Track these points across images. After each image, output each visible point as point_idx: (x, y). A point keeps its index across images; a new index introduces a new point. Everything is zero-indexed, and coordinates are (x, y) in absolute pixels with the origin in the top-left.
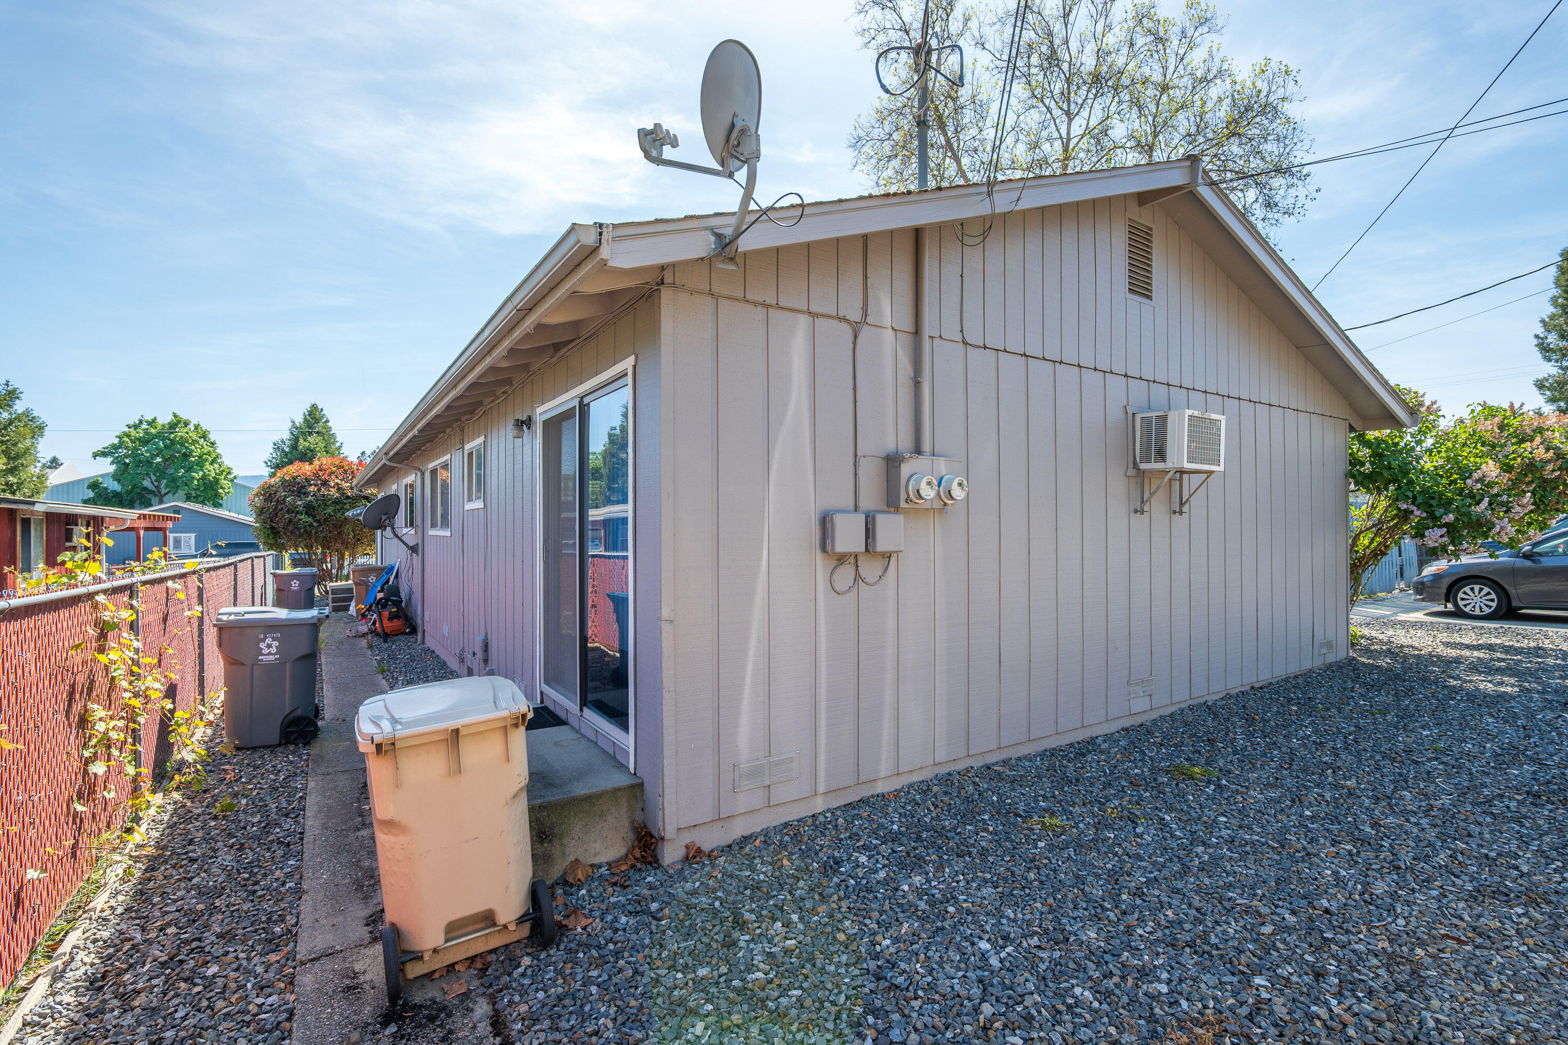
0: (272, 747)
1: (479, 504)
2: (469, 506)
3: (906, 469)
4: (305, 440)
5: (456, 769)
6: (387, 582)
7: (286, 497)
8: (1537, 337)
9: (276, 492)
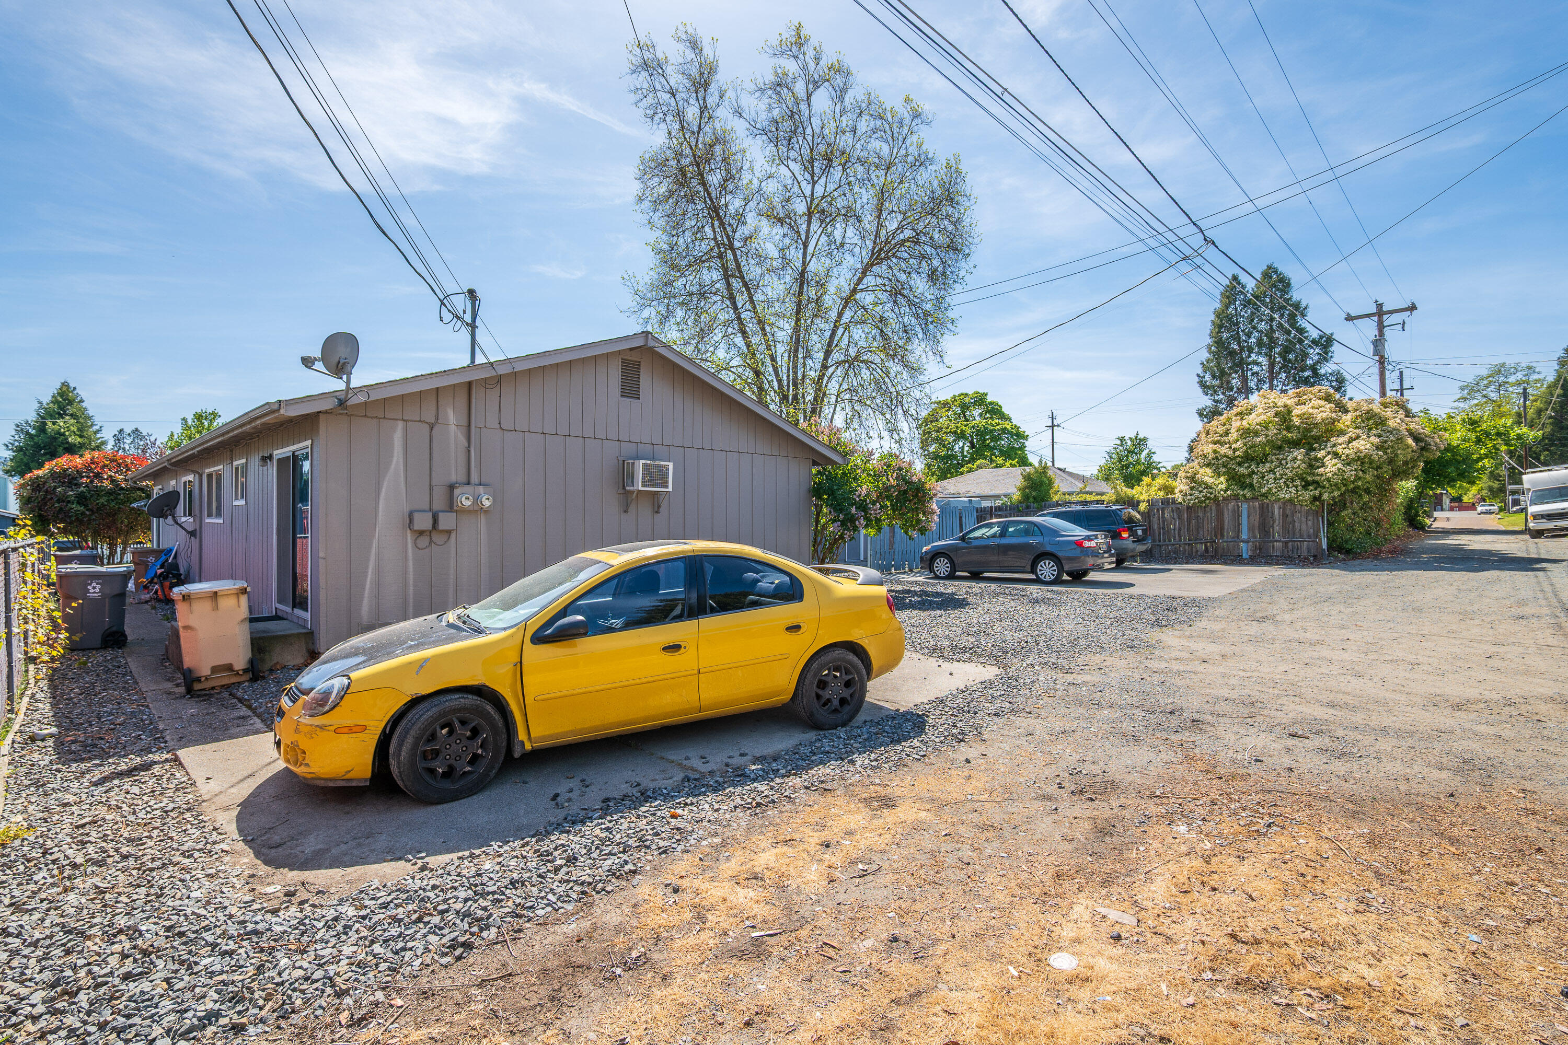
0: (97, 649)
1: (243, 502)
2: (235, 503)
3: (457, 492)
4: (54, 424)
5: (216, 607)
6: (167, 560)
7: (55, 487)
8: (1198, 375)
9: (45, 483)
